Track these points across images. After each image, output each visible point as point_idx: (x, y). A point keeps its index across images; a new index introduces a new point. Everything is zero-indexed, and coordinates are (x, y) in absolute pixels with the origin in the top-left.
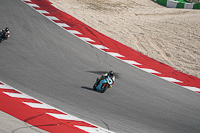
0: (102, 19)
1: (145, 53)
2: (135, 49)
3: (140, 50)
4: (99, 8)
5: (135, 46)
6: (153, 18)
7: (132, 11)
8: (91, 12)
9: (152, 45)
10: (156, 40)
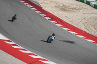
0: (67, 16)
1: (88, 32)
2: (83, 30)
3: (85, 31)
4: (65, 10)
5: (83, 29)
6: (92, 15)
7: (81, 12)
8: (61, 12)
9: (91, 28)
10: (94, 26)
